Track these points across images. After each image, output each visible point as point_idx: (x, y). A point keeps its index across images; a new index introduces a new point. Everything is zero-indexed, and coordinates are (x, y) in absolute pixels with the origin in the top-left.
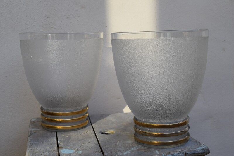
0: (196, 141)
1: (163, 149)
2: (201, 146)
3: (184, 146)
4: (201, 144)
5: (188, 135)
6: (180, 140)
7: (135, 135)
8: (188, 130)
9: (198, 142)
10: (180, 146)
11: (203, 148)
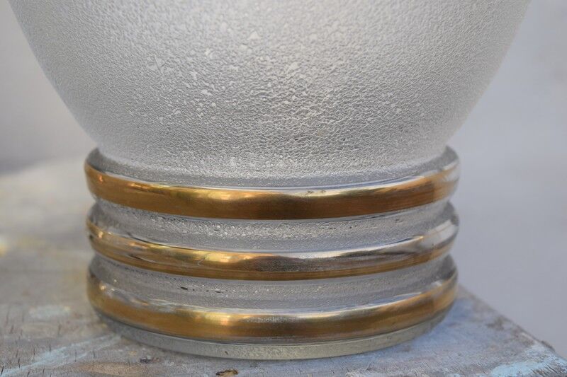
0: (498, 323)
1: (255, 363)
2: (527, 352)
3: (407, 350)
4: (528, 344)
5: (448, 272)
6: (384, 306)
7: (95, 277)
8: (451, 240)
9: (506, 326)
10: (383, 350)
11: (541, 366)
